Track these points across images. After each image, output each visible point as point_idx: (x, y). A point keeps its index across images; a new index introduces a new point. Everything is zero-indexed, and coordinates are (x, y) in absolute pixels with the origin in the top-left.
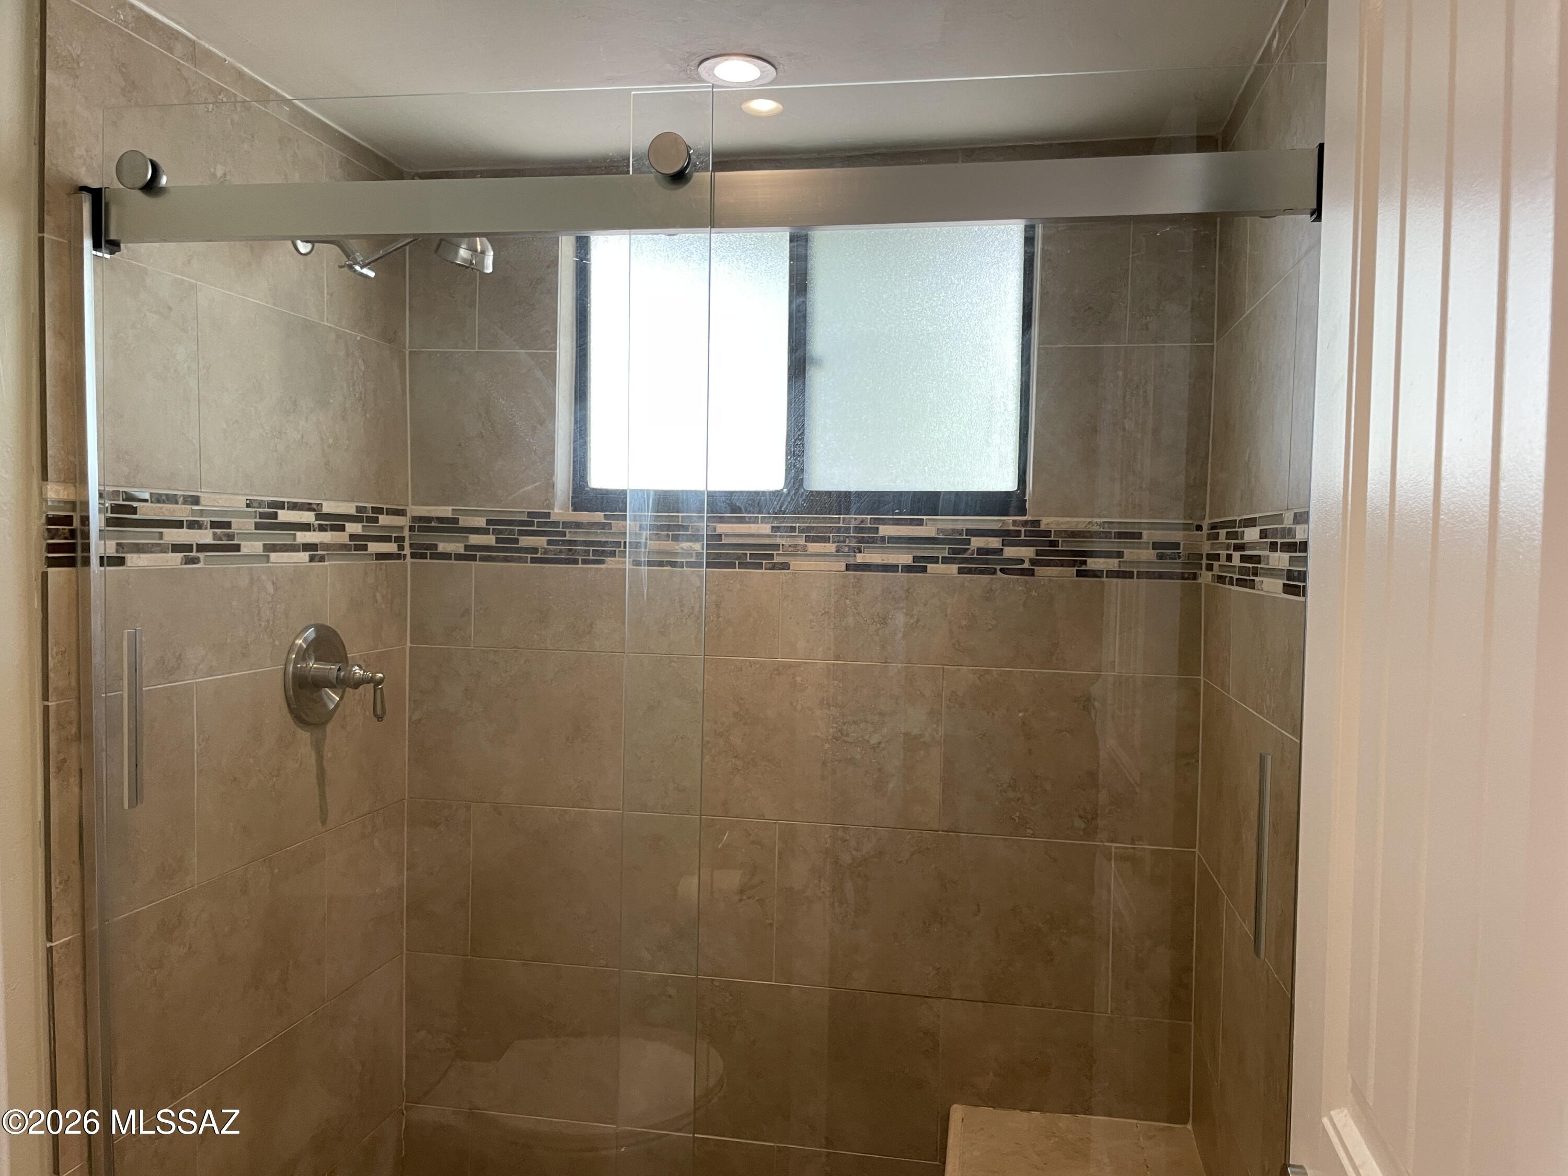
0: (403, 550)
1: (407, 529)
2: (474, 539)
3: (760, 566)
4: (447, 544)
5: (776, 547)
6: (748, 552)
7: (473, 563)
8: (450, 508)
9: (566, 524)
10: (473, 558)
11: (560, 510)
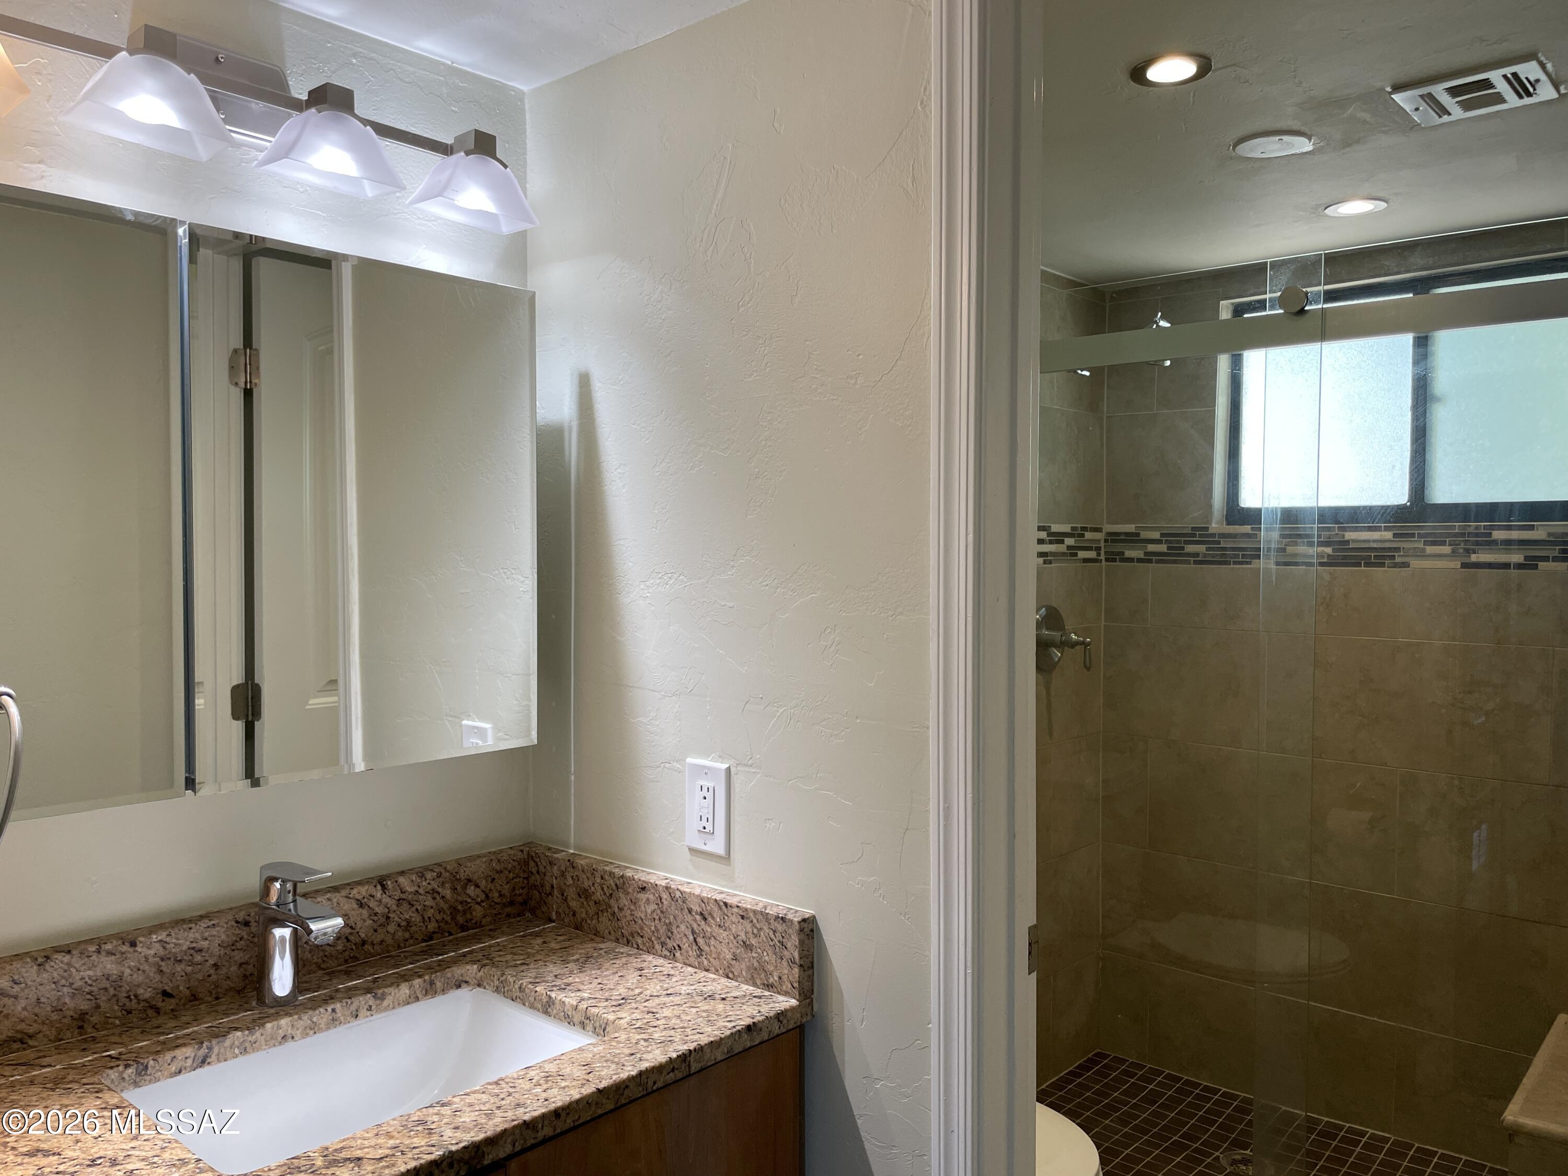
0: (1100, 556)
1: (1102, 542)
2: (1151, 548)
3: (1382, 565)
4: (1131, 552)
5: (1397, 549)
6: (1373, 554)
7: (1150, 565)
8: (1133, 526)
9: (1223, 536)
10: (1150, 561)
11: (1216, 525)
